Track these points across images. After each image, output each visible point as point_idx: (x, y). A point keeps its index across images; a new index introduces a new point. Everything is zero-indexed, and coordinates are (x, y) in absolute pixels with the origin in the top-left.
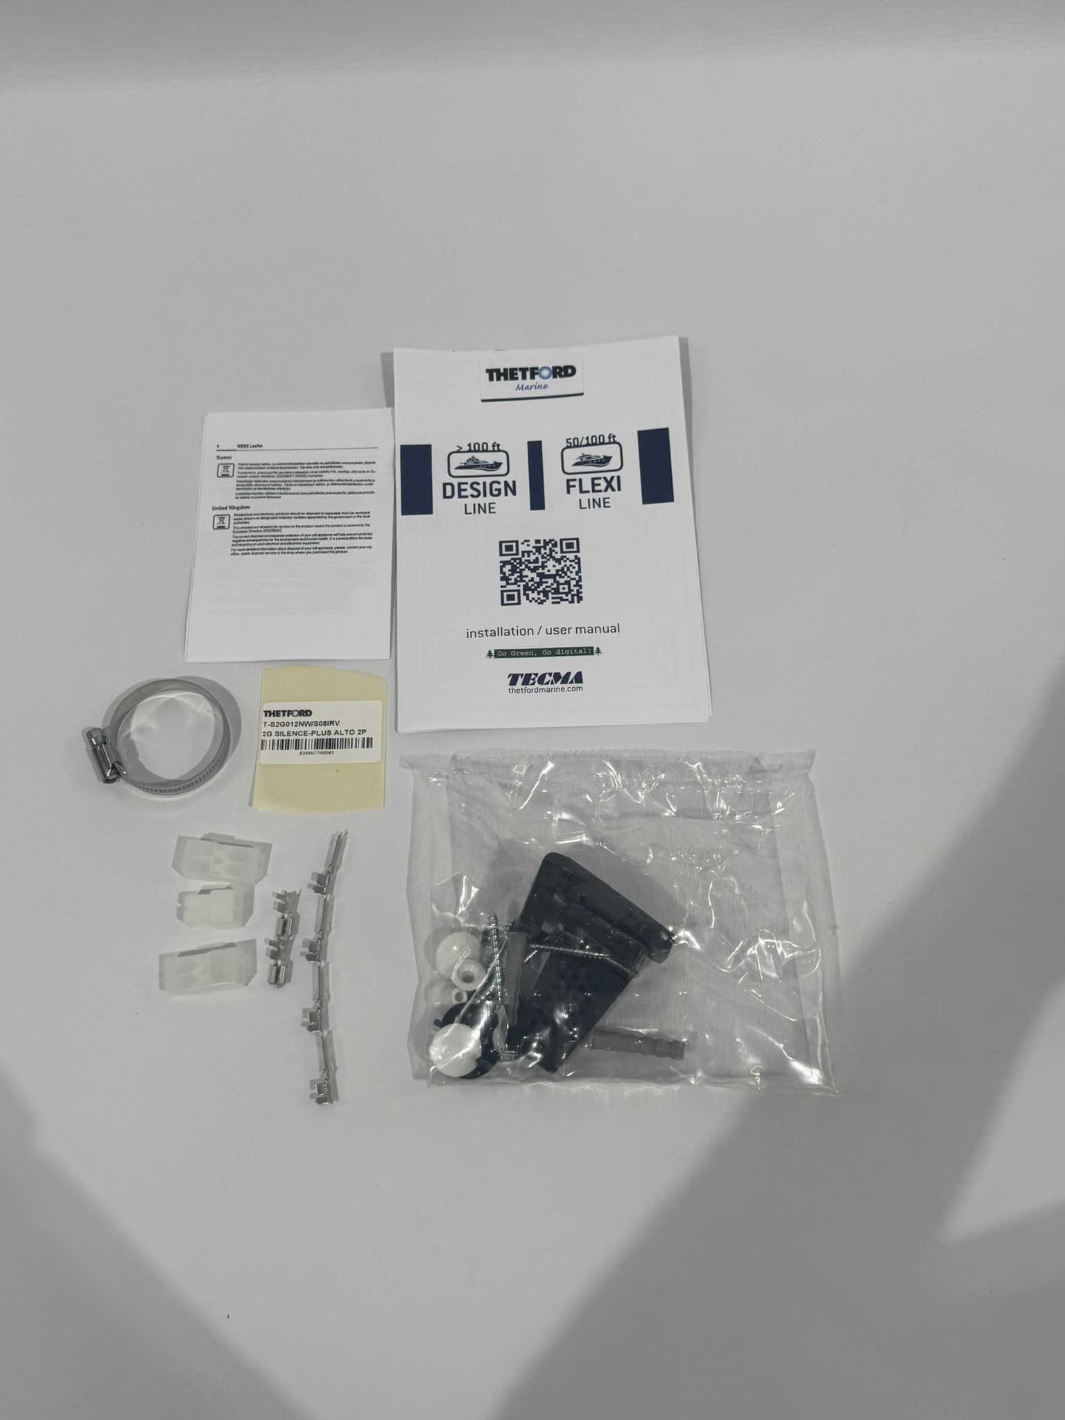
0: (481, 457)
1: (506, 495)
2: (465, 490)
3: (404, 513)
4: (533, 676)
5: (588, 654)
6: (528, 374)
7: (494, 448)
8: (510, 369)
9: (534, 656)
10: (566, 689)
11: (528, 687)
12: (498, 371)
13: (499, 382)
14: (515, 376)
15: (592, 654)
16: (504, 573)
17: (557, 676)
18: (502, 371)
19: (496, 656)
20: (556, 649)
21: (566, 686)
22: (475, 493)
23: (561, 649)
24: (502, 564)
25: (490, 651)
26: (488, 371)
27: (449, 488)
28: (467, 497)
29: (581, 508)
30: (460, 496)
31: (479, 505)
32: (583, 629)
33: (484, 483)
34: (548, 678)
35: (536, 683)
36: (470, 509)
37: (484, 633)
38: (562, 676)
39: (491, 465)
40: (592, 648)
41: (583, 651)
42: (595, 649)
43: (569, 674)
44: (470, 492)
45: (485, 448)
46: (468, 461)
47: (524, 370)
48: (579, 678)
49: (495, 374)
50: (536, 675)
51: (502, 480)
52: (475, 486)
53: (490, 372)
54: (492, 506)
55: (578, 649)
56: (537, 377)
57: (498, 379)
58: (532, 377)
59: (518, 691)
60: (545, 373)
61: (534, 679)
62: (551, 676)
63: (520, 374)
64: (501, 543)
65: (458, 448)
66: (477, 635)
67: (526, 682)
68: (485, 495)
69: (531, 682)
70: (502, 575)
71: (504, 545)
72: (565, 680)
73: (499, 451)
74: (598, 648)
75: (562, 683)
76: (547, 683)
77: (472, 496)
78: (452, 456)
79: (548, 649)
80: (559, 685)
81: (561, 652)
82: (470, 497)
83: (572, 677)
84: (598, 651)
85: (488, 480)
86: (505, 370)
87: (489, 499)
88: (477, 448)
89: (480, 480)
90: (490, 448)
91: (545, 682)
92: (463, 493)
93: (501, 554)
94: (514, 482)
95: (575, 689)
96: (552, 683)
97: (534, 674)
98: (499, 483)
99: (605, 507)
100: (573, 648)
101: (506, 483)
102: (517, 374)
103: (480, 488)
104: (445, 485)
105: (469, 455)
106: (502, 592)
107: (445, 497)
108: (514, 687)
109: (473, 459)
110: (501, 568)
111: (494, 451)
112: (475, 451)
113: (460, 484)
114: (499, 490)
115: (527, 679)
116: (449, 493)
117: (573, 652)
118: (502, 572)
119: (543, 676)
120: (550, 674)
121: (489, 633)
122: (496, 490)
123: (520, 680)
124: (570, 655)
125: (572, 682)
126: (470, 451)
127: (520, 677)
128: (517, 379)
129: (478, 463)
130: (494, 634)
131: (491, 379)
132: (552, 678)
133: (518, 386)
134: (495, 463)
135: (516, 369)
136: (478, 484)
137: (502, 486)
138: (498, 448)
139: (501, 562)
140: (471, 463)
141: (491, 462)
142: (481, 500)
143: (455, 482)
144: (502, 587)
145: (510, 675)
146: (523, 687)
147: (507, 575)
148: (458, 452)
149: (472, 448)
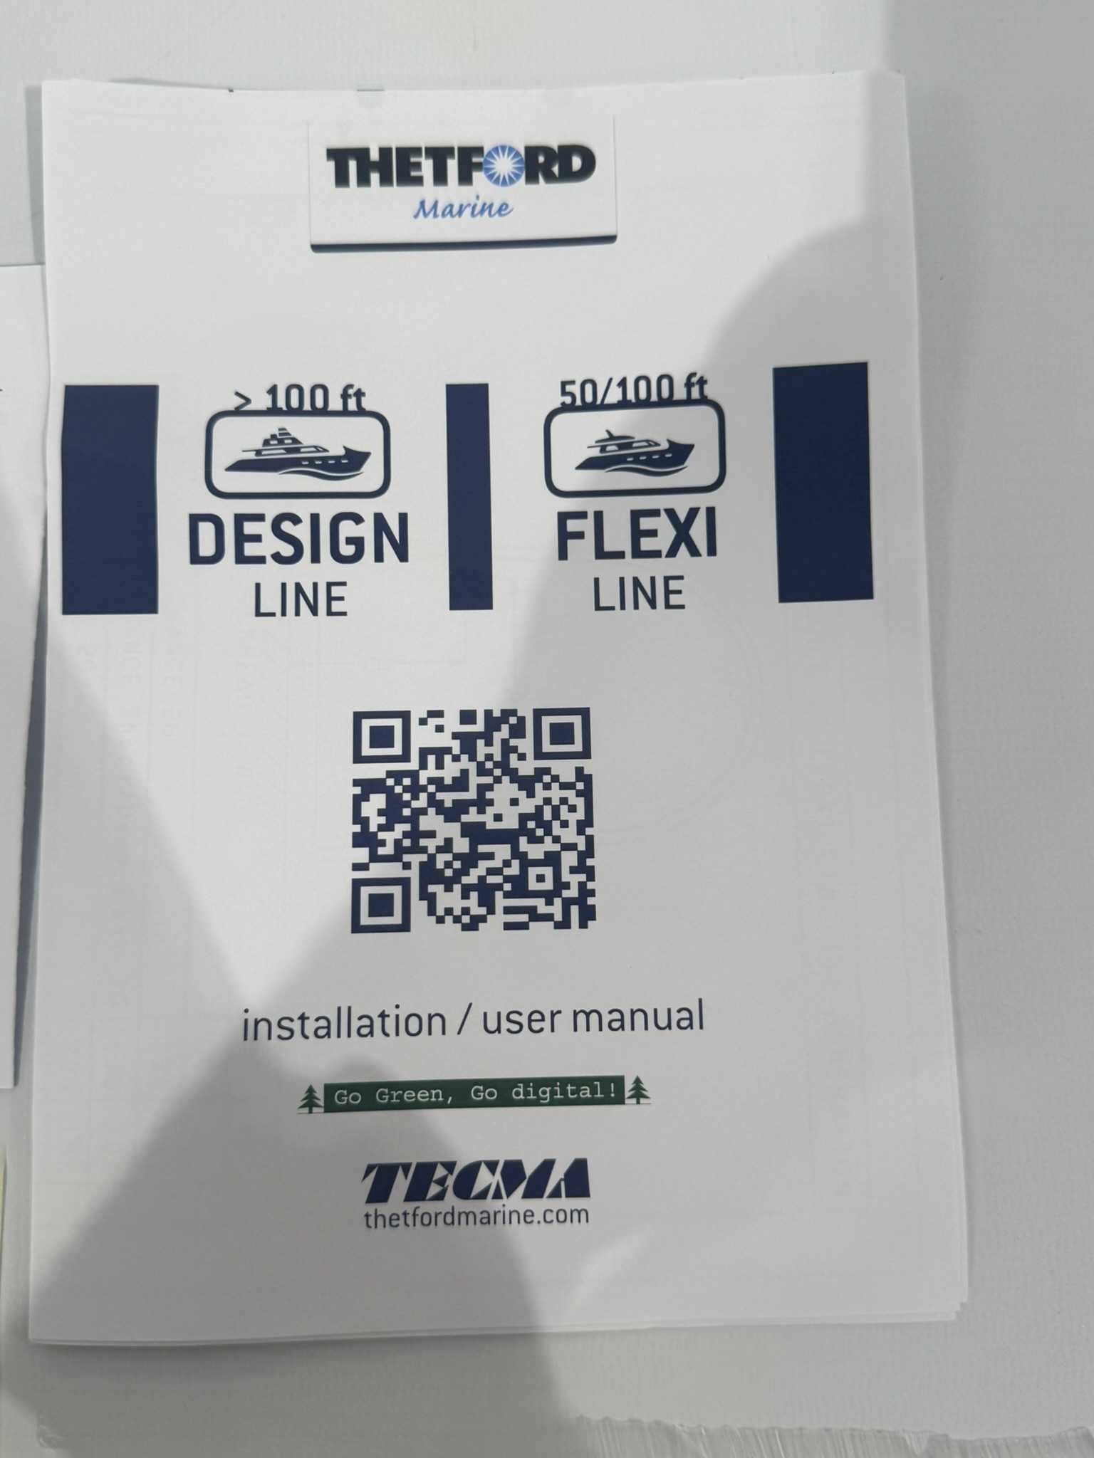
0: (309, 432)
1: (379, 557)
2: (257, 538)
3: (70, 607)
4: (440, 1172)
5: (606, 1101)
6: (452, 166)
7: (345, 404)
8: (399, 150)
9: (443, 1105)
10: (538, 1216)
11: (425, 1206)
12: (361, 154)
13: (364, 190)
14: (413, 174)
15: (620, 1100)
16: (364, 822)
17: (513, 1172)
18: (374, 156)
19: (330, 1107)
20: (513, 1083)
21: (538, 1205)
22: (287, 550)
23: (526, 1082)
24: (358, 790)
25: (311, 1091)
26: (333, 154)
27: (206, 530)
28: (260, 560)
29: (598, 608)
30: (241, 558)
31: (299, 589)
32: (594, 1017)
33: (315, 519)
34: (485, 1179)
35: (450, 1193)
36: (271, 601)
37: (296, 1026)
38: (529, 1169)
39: (337, 458)
40: (619, 1081)
41: (593, 1092)
42: (629, 1085)
43: (547, 1166)
44: (271, 545)
45: (319, 403)
46: (266, 442)
47: (439, 155)
48: (578, 1182)
49: (353, 165)
50: (450, 1166)
51: (367, 508)
52: (287, 526)
53: (339, 157)
54: (336, 591)
55: (579, 1082)
56: (478, 176)
57: (363, 180)
58: (465, 178)
59: (392, 1221)
60: (504, 165)
61: (442, 1182)
62: (493, 1173)
63: (427, 167)
64: (359, 717)
65: (241, 401)
66: (276, 1031)
67: (416, 1193)
68: (316, 558)
69: (434, 1189)
70: (358, 828)
71: (367, 724)
72: (536, 1188)
73: (361, 412)
74: (638, 1081)
75: (526, 1195)
76: (483, 1195)
77: (277, 557)
78: (220, 425)
79: (487, 1083)
80: (516, 1201)
81: (527, 1093)
82: (269, 559)
83: (557, 1175)
84: (639, 1093)
85: (328, 509)
86: (385, 152)
87: (329, 569)
88: (295, 403)
89: (303, 508)
90: (336, 404)
91: (478, 1187)
92: (250, 549)
93: (358, 758)
94: (403, 518)
95: (564, 1217)
96: (497, 1195)
97: (445, 1165)
98: (357, 519)
99: (668, 606)
100: (565, 1081)
101: (380, 520)
102: (418, 166)
103: (302, 532)
104: (195, 520)
105: (272, 425)
106: (357, 884)
107: (196, 558)
108: (383, 1208)
109: (280, 438)
110: (358, 801)
111: (345, 412)
112: (291, 412)
113: (240, 519)
114: (358, 542)
115: (422, 1178)
116: (207, 548)
117: (564, 1092)
118: (358, 818)
119: (472, 1170)
120: (492, 1166)
121: (310, 1026)
122: (350, 541)
123: (401, 1184)
124: (553, 1103)
125: (556, 1194)
126: (274, 411)
127: (400, 1173)
128: (419, 181)
129: (297, 450)
130: (325, 1031)
131: (341, 179)
132: (498, 1176)
133: (422, 204)
134: (349, 453)
135: (417, 151)
136: (296, 520)
137: (366, 531)
138: (359, 403)
139: (356, 783)
140: (277, 453)
141: (336, 450)
142: (304, 573)
143: (227, 511)
144: (357, 867)
145: (370, 1169)
146: (410, 1207)
147: (373, 828)
148: (237, 412)
149: (281, 403)
